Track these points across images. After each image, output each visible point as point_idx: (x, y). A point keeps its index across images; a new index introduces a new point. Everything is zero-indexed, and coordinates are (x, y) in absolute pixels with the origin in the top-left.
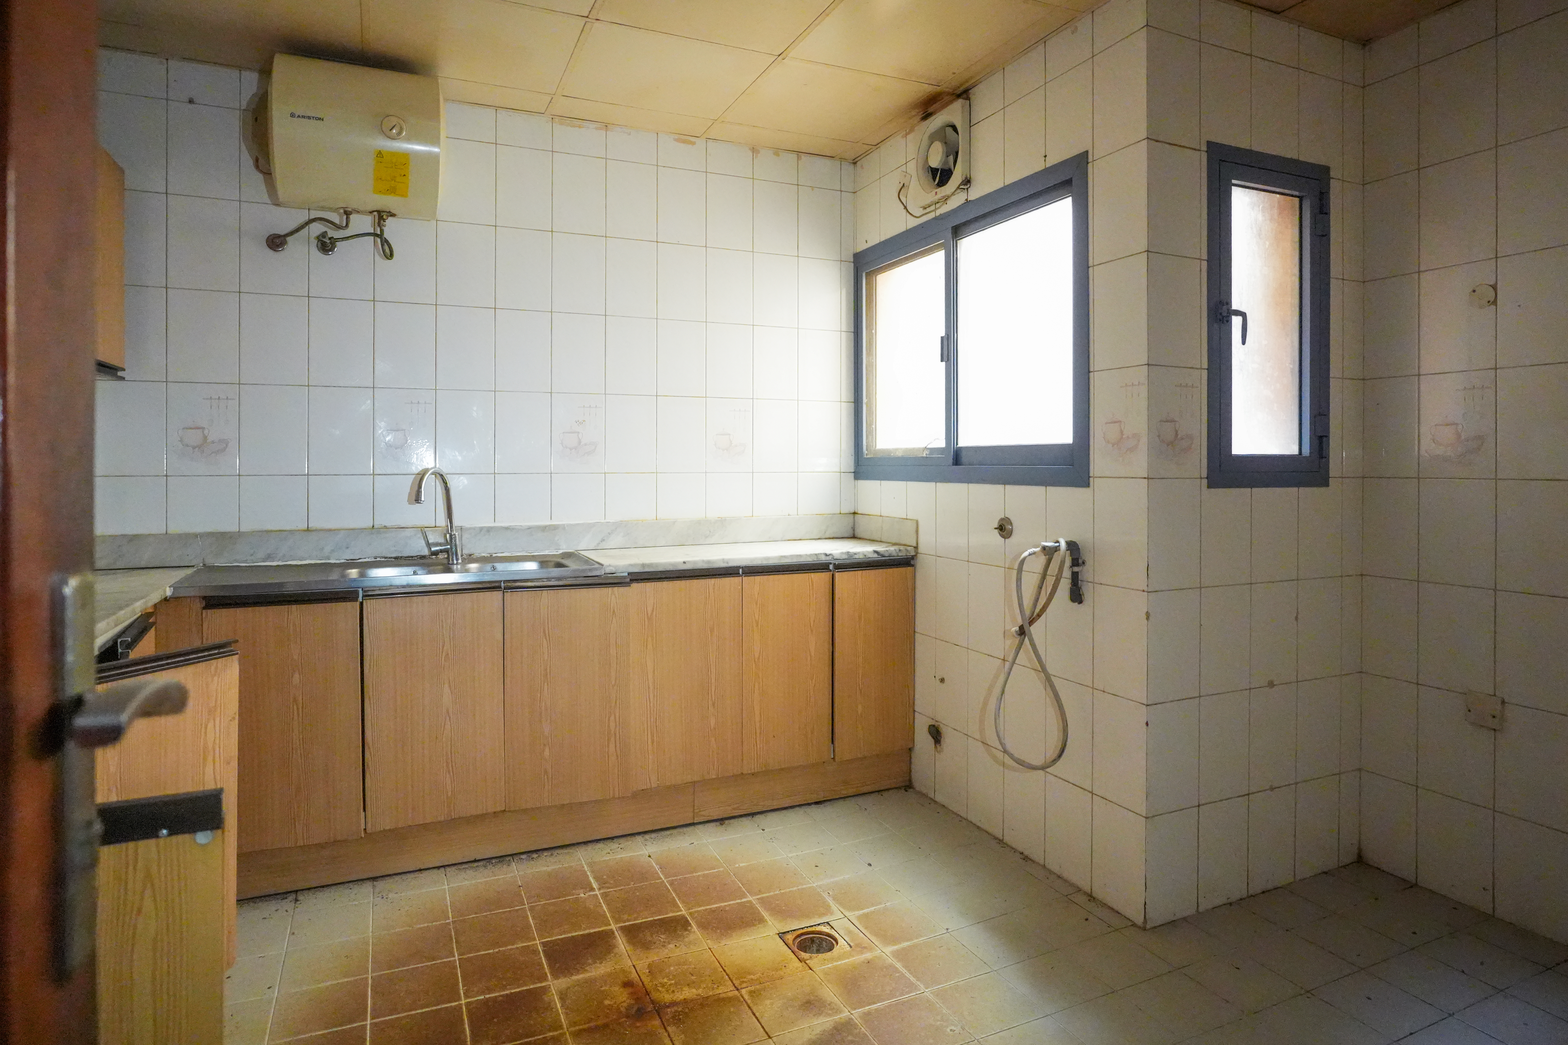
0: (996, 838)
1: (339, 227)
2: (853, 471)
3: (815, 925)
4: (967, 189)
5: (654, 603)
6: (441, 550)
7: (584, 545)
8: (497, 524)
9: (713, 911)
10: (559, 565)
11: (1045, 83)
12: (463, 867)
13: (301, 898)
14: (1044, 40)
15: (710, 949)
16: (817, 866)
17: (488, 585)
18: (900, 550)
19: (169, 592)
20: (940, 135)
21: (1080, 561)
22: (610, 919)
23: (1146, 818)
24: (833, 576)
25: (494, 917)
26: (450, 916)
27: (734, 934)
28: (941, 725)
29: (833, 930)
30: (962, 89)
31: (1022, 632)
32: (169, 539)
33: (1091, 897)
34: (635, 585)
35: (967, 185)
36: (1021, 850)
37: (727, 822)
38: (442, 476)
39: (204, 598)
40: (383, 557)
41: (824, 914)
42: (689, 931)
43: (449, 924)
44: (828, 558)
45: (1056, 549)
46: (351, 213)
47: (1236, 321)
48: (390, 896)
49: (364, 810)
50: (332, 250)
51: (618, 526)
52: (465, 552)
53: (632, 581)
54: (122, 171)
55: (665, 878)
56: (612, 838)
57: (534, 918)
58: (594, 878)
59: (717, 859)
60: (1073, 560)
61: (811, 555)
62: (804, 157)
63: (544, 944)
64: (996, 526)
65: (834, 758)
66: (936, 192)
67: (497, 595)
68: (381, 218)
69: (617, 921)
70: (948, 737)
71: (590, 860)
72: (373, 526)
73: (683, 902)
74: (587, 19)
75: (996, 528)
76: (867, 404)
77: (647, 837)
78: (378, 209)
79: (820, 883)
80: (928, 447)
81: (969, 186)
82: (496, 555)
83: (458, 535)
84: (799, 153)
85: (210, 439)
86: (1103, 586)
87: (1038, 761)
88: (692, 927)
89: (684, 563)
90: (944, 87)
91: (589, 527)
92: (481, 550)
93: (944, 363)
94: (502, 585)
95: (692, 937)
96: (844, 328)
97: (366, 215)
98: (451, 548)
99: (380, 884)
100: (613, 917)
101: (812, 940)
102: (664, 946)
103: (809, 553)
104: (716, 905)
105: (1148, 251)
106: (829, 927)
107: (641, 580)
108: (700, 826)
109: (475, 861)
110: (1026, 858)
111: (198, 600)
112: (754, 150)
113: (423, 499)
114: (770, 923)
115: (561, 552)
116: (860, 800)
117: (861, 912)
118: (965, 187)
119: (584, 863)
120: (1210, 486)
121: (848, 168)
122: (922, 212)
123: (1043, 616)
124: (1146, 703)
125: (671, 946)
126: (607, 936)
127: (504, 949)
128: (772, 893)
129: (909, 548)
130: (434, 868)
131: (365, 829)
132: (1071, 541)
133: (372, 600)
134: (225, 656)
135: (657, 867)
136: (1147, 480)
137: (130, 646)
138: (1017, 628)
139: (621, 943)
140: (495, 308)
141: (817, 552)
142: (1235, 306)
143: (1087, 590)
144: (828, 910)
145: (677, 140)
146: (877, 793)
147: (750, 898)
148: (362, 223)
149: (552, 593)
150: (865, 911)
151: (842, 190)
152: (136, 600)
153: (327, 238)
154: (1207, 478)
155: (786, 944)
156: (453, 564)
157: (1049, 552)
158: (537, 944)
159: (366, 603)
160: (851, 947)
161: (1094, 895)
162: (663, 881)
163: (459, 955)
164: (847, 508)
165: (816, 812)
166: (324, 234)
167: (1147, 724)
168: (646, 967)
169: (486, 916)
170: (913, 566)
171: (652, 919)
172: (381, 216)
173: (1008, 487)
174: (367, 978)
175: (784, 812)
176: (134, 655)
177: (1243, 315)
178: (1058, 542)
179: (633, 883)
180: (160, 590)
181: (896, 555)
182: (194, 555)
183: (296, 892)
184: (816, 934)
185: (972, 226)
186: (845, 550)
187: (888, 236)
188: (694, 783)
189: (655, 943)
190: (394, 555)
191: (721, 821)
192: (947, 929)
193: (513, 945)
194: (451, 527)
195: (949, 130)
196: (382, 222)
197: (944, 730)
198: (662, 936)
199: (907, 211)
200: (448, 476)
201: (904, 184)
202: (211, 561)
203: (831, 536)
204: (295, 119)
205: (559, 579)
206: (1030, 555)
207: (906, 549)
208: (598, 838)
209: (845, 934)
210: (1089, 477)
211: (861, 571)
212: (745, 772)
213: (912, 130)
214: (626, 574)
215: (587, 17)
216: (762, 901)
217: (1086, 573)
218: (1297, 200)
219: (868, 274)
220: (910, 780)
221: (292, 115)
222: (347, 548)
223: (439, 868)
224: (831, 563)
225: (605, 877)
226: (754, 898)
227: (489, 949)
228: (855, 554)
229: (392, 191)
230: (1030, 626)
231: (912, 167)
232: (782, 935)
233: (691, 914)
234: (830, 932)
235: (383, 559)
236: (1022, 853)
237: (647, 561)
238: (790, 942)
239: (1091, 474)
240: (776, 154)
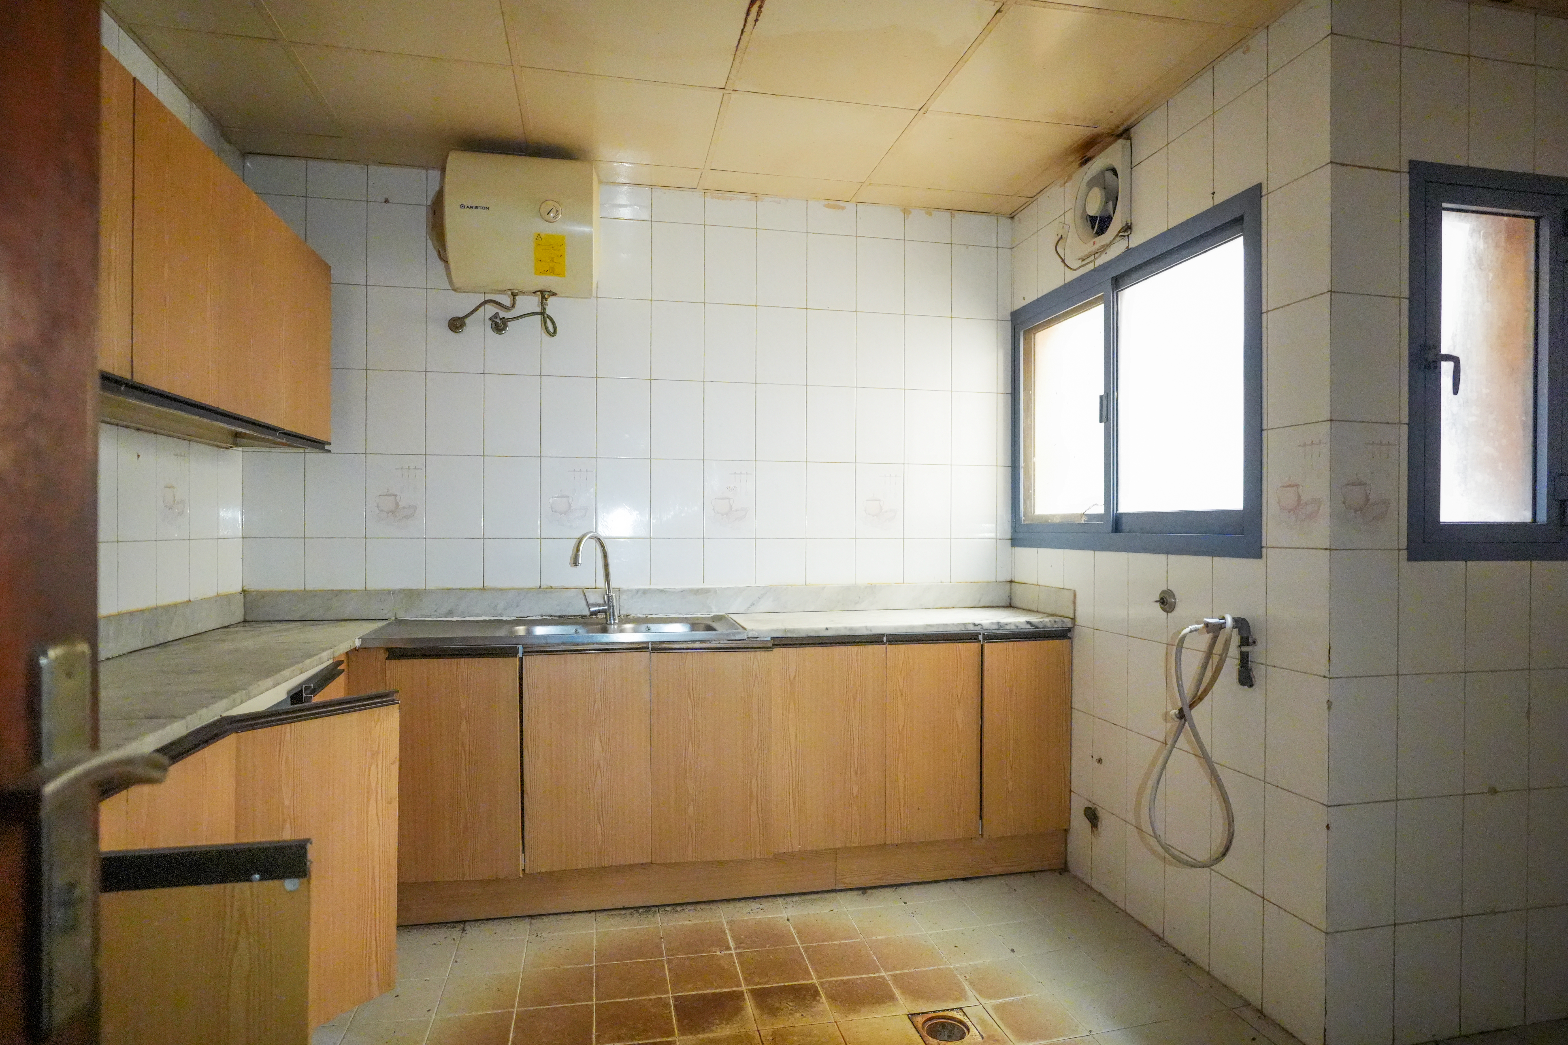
0: (1157, 936)
1: (507, 309)
2: (1010, 538)
3: (947, 1010)
4: (1128, 236)
5: (796, 669)
6: (599, 610)
7: (733, 609)
8: (653, 587)
9: (844, 983)
10: (709, 628)
11: (1214, 113)
12: (612, 913)
13: (467, 928)
14: (1211, 65)
15: (836, 1022)
16: (956, 947)
17: (637, 646)
18: (1055, 622)
19: (358, 643)
20: (1098, 181)
21: (1251, 640)
22: (741, 980)
23: (1327, 933)
24: (982, 646)
25: (634, 966)
26: (595, 961)
27: (863, 1010)
28: (1099, 809)
29: (966, 1018)
30: (1122, 128)
31: (1181, 715)
32: (368, 594)
33: (1261, 1013)
34: (777, 651)
35: (1127, 232)
36: (1183, 952)
37: (869, 891)
38: (599, 539)
39: (388, 649)
40: (548, 616)
41: (957, 999)
42: (818, 1001)
43: (592, 967)
44: (976, 628)
45: (1221, 627)
46: (517, 294)
47: (1447, 368)
48: (544, 935)
49: (523, 852)
50: (504, 329)
51: (771, 590)
52: (623, 612)
53: (774, 645)
54: (328, 268)
55: (801, 944)
56: (754, 898)
57: (670, 970)
58: (732, 937)
59: (855, 929)
60: (1242, 638)
61: (958, 625)
62: (959, 216)
63: (676, 999)
64: (1158, 599)
65: (982, 835)
66: (1094, 242)
67: (645, 655)
68: (543, 298)
69: (748, 982)
70: (1106, 821)
71: (730, 918)
72: (540, 587)
73: (816, 971)
74: (724, 91)
75: (1156, 602)
76: (1024, 468)
77: (789, 899)
78: (540, 289)
79: (958, 965)
80: (1086, 513)
81: (1129, 232)
82: (651, 616)
83: (615, 596)
84: (953, 211)
85: (401, 504)
86: (1276, 669)
87: (1203, 857)
88: (821, 998)
89: (827, 629)
90: (1102, 129)
91: (741, 590)
92: (637, 611)
93: (1103, 424)
94: (650, 646)
95: (820, 1008)
96: (1001, 389)
97: (530, 295)
98: (609, 608)
99: (538, 923)
100: (744, 978)
101: (943, 1025)
102: (790, 1014)
103: (956, 622)
104: (847, 978)
105: (1331, 291)
106: (962, 1013)
107: (784, 645)
108: (842, 894)
109: (624, 908)
110: (1188, 961)
111: (382, 651)
112: (906, 211)
113: (580, 562)
114: (901, 1002)
115: (712, 614)
116: (1010, 880)
117: (998, 1001)
118: (1126, 234)
119: (724, 920)
120: (1410, 558)
121: (1005, 222)
122: (1080, 263)
123: (1207, 699)
124: (1326, 804)
125: (798, 1015)
126: (739, 996)
127: (638, 998)
128: (906, 971)
129: (1066, 620)
130: (586, 911)
131: (524, 870)
132: (1240, 618)
133: (530, 657)
134: (386, 705)
135: (794, 932)
136: (1328, 551)
137: (315, 691)
138: (1177, 711)
139: (749, 1006)
140: (651, 379)
141: (965, 622)
142: (1444, 351)
143: (1258, 673)
144: (963, 995)
145: (828, 206)
146: (1029, 874)
147: (883, 973)
148: (529, 303)
149: (696, 656)
150: (1003, 1000)
151: (999, 246)
152: (324, 650)
153: (498, 318)
154: (1407, 549)
155: (914, 1026)
156: (611, 624)
157: (1215, 630)
158: (669, 997)
159: (525, 658)
160: (983, 1038)
161: (1265, 1011)
162: (799, 947)
163: (596, 1001)
164: (1004, 576)
165: (961, 888)
166: (496, 315)
167: (1328, 827)
168: (770, 1033)
169: (626, 964)
170: (1070, 638)
171: (782, 984)
172: (544, 295)
173: (1170, 556)
174: (513, 1012)
175: (928, 886)
176: (317, 699)
177: (1456, 360)
178: (1223, 618)
179: (768, 946)
180: (349, 641)
181: (1051, 626)
182: (389, 610)
183: (464, 922)
184: (948, 1019)
185: (1134, 276)
186: (995, 621)
187: (1046, 292)
188: (836, 850)
189: (782, 1010)
190: (558, 614)
191: (864, 890)
192: (1090, 1031)
193: (647, 995)
194: (609, 588)
195: (1109, 175)
196: (544, 301)
197: (1102, 814)
198: (790, 1004)
199: (1065, 263)
200: (605, 540)
201: (1062, 236)
202: (401, 615)
203: (988, 605)
204: (466, 210)
205: (702, 642)
206: (1191, 631)
207: (1062, 621)
208: (740, 897)
209: (978, 1024)
210: (1262, 547)
211: (1012, 643)
212: (888, 842)
213: (1070, 178)
214: (769, 639)
215: (724, 89)
216: (895, 978)
217: (1257, 653)
218: (1532, 222)
219: (1025, 332)
220: (1066, 863)
221: (462, 206)
222: (517, 606)
223: (590, 912)
224: (980, 634)
225: (742, 937)
226: (888, 973)
227: (625, 998)
228: (1006, 624)
229: (551, 271)
230: (1191, 709)
231: (1069, 218)
232: (911, 1016)
233: (822, 984)
234: (962, 1019)
235: (549, 618)
236: (1184, 955)
237: (789, 626)
238: (920, 1025)
239: (1264, 544)
240: (929, 213)
